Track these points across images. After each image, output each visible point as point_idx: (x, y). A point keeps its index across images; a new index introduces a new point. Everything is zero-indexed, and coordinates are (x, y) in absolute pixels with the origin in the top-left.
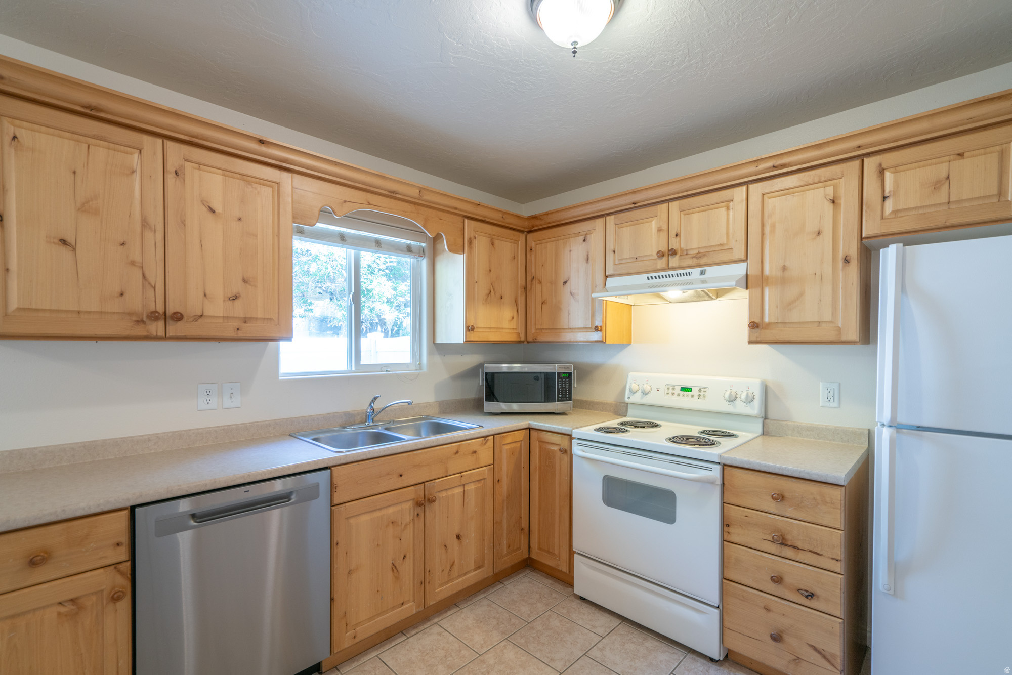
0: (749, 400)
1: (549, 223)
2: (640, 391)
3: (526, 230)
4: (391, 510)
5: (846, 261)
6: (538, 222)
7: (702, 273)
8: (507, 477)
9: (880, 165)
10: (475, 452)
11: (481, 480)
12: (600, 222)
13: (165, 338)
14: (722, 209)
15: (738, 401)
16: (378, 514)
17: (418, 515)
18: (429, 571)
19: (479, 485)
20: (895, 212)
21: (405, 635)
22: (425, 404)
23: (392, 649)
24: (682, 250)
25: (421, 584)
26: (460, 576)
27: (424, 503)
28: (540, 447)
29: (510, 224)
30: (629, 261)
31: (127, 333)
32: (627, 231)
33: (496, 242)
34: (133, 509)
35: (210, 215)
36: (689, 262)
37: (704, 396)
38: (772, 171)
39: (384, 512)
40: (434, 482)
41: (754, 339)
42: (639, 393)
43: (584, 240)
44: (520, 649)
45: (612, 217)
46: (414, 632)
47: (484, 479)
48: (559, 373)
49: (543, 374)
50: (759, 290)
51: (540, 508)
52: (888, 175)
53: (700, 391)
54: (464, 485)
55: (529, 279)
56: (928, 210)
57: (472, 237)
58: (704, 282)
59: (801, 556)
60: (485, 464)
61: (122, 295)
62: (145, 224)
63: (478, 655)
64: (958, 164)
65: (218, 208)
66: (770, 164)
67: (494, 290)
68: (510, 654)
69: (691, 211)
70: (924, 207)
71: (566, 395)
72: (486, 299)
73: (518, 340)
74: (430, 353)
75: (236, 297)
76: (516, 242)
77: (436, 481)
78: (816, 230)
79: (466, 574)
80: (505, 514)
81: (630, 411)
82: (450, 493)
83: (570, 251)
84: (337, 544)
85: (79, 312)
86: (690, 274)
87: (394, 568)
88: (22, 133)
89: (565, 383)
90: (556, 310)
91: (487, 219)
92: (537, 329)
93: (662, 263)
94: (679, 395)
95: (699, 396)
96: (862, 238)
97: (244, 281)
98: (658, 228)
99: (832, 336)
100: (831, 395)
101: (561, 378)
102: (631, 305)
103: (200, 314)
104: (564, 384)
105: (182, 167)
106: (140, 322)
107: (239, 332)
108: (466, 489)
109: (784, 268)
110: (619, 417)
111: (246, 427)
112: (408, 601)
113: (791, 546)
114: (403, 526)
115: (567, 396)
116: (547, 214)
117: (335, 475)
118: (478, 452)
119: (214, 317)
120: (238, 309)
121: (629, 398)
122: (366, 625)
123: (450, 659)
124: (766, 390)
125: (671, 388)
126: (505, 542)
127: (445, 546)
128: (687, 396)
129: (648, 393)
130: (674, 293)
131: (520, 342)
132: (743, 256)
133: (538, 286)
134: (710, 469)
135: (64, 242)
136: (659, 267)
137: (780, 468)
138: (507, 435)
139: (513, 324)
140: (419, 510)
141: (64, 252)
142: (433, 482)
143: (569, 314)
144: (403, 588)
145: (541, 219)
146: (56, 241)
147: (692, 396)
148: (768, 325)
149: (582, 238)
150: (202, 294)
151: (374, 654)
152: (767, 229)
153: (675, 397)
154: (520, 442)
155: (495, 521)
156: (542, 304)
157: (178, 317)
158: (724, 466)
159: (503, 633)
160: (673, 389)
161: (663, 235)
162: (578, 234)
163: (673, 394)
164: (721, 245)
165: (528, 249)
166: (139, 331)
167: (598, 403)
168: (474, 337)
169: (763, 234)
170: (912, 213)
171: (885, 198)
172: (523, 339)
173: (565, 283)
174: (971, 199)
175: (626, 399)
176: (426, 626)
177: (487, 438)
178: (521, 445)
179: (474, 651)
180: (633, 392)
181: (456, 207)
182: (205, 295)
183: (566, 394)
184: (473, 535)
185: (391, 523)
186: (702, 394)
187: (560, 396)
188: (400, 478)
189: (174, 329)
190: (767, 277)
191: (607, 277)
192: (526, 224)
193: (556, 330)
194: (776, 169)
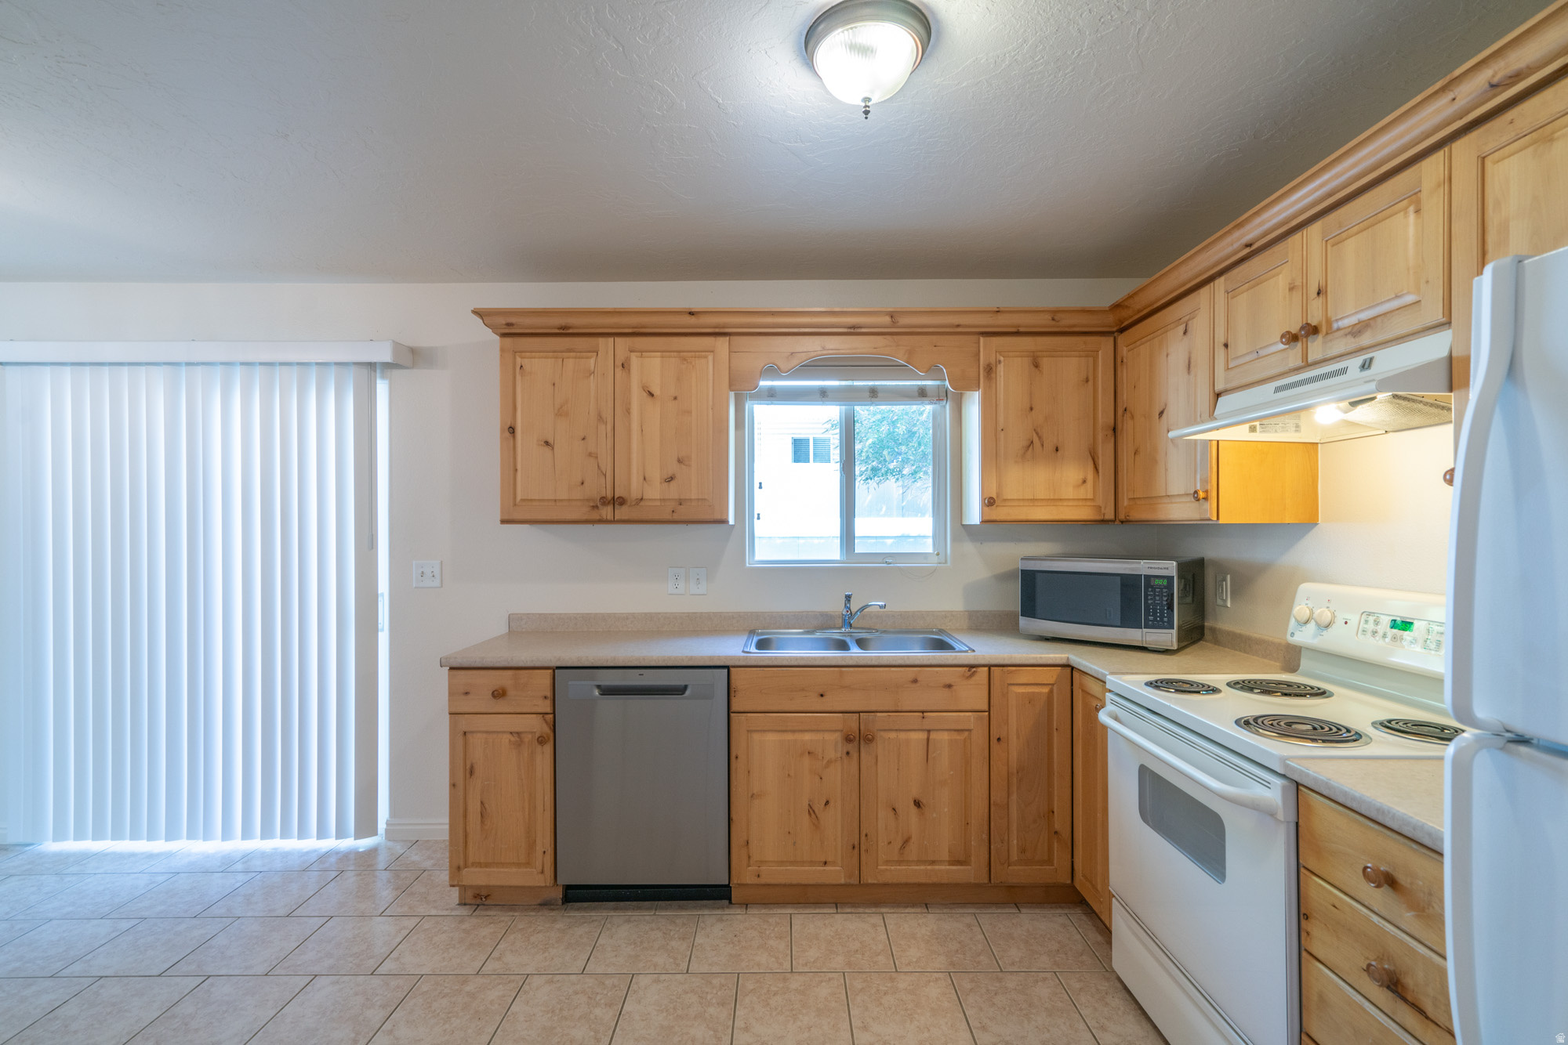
1: (1139, 311)
2: (1314, 622)
3: (1115, 329)
4: (807, 737)
6: (1124, 313)
7: (1365, 366)
8: (1018, 738)
10: (949, 686)
11: (962, 730)
12: (1204, 293)
13: (613, 521)
14: (1398, 215)
16: (789, 737)
17: (848, 753)
18: (866, 835)
19: (958, 737)
21: (837, 909)
22: (943, 613)
23: (811, 915)
24: (1328, 322)
25: (854, 847)
26: (919, 862)
27: (858, 739)
29: (1074, 326)
30: (1247, 359)
31: (585, 518)
32: (1244, 302)
33: (1045, 362)
34: (554, 670)
35: (650, 399)
36: (1341, 346)
37: (1439, 644)
38: (1495, 96)
39: (799, 736)
40: (876, 716)
42: (1312, 628)
43: (1185, 333)
44: (954, 991)
45: (1221, 280)
46: (849, 910)
47: (969, 730)
48: (1148, 577)
49: (1119, 578)
53: (1428, 630)
54: (929, 731)
55: (1119, 411)
57: (993, 361)
58: (1371, 384)
59: (1432, 1037)
60: (969, 708)
61: (583, 483)
62: (600, 418)
63: (894, 970)
65: (656, 391)
66: (1481, 81)
67: (1040, 438)
68: (935, 991)
69: (1345, 235)
72: (1024, 455)
73: (1101, 518)
74: (954, 539)
75: (671, 479)
76: (1093, 354)
77: (878, 714)
79: (933, 862)
80: (1014, 797)
81: (1305, 663)
82: (903, 736)
83: (1167, 356)
84: (737, 757)
85: (555, 501)
86: (1344, 371)
87: (811, 812)
88: (526, 362)
89: (1161, 596)
90: (1151, 463)
91: (1021, 330)
92: (1131, 499)
93: (1295, 355)
94: (1385, 636)
95: (1427, 642)
97: (680, 461)
98: (1290, 284)
101: (1152, 587)
102: (1317, 443)
103: (639, 497)
104: (1157, 598)
105: (628, 359)
106: (595, 507)
107: (674, 514)
108: (931, 737)
111: (709, 616)
112: (834, 863)
113: (1414, 1004)
114: (825, 762)
115: (1166, 619)
116: (1131, 297)
117: (733, 677)
118: (954, 687)
119: (652, 499)
120: (673, 492)
121: (1293, 635)
122: (774, 868)
123: (860, 956)
125: (1372, 619)
126: (1015, 842)
127: (894, 809)
128: (1403, 639)
129: (1327, 626)
131: (1103, 521)
132: (1441, 315)
133: (1132, 424)
134: (1267, 784)
135: (547, 443)
136: (1292, 365)
138: (1015, 670)
139: (1087, 492)
140: (850, 747)
141: (547, 449)
142: (873, 714)
143: (1166, 470)
144: (826, 843)
145: (1127, 307)
146: (542, 443)
147: (1407, 641)
149: (1182, 328)
150: (642, 478)
151: (790, 911)
153: (1378, 641)
154: (1050, 686)
155: (992, 802)
156: (1135, 454)
157: (620, 501)
158: (1297, 784)
159: (952, 964)
160: (1377, 623)
161: (1298, 298)
162: (1177, 323)
163: (1375, 633)
164: (1398, 297)
165: (1119, 360)
166: (595, 516)
167: (1260, 642)
168: (1000, 513)
172: (1110, 515)
173: (1161, 413)
175: (1289, 634)
176: (867, 911)
177: (974, 669)
178: (1051, 691)
179: (895, 963)
180: (1301, 624)
181: (957, 323)
182: (645, 479)
183: (1162, 617)
184: (946, 810)
185: (807, 753)
186: (1433, 638)
187: (1151, 618)
188: (821, 698)
189: (622, 512)
191: (1218, 395)
192: (1111, 319)
193: (1152, 500)
194: (1500, 89)
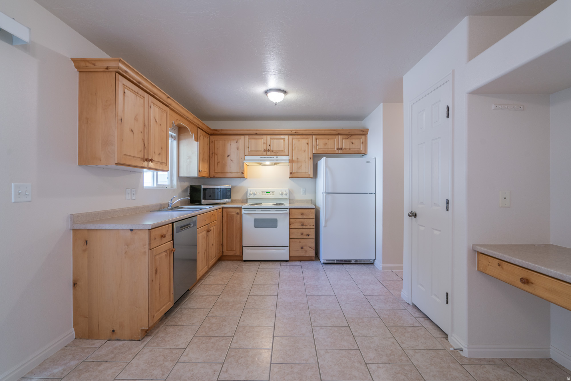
0: (286, 194)
1: (221, 133)
2: (253, 194)
3: (210, 134)
4: (204, 233)
5: (310, 158)
6: (216, 132)
7: (277, 158)
8: (219, 225)
9: (316, 138)
12: (243, 137)
14: (282, 140)
15: (283, 195)
16: (202, 234)
17: (207, 235)
20: (319, 149)
23: (204, 282)
24: (271, 150)
28: (227, 214)
30: (254, 151)
31: (142, 165)
32: (253, 141)
33: (204, 138)
34: (173, 223)
36: (273, 154)
37: (274, 194)
41: (291, 177)
42: (253, 195)
43: (237, 142)
45: (248, 136)
47: (216, 225)
48: (227, 188)
50: (292, 164)
51: (227, 236)
52: (318, 140)
53: (272, 193)
54: (213, 226)
55: (211, 153)
56: (324, 149)
57: (200, 135)
58: (277, 160)
59: (307, 227)
60: (216, 220)
61: (141, 151)
64: (328, 141)
66: (294, 132)
67: (204, 156)
69: (273, 139)
70: (323, 149)
71: (229, 197)
72: (203, 160)
74: (177, 181)
75: (160, 154)
76: (208, 138)
77: (210, 224)
78: (304, 150)
79: (214, 258)
81: (248, 201)
83: (230, 145)
86: (273, 157)
89: (229, 192)
90: (224, 166)
92: (215, 173)
93: (265, 153)
94: (266, 194)
95: (272, 194)
96: (313, 154)
97: (161, 148)
98: (264, 142)
99: (307, 176)
100: (304, 192)
101: (227, 191)
102: (248, 165)
107: (160, 167)
108: (214, 228)
109: (298, 159)
110: (244, 204)
111: (138, 208)
112: (206, 266)
113: (305, 225)
116: (222, 130)
119: (156, 161)
120: (160, 159)
121: (249, 197)
124: (289, 191)
125: (263, 192)
128: (269, 194)
129: (256, 194)
130: (268, 163)
132: (288, 154)
133: (216, 156)
134: (287, 210)
136: (264, 154)
137: (303, 207)
139: (207, 170)
143: (230, 167)
146: (131, 130)
147: (270, 194)
148: (294, 173)
149: (236, 141)
152: (294, 148)
153: (265, 195)
154: (221, 213)
156: (218, 163)
158: (290, 209)
160: (264, 193)
161: (265, 145)
162: (234, 139)
163: (264, 194)
164: (282, 150)
165: (211, 141)
166: (144, 165)
167: (238, 200)
169: (293, 149)
170: (322, 149)
171: (317, 145)
172: (208, 176)
173: (228, 156)
174: (330, 149)
175: (248, 197)
177: (217, 210)
180: (250, 195)
182: (155, 153)
184: (215, 245)
185: (204, 237)
186: (273, 193)
187: (227, 197)
189: (150, 165)
190: (294, 161)
191: (245, 155)
192: (211, 132)
193: (224, 173)
194: (296, 133)
